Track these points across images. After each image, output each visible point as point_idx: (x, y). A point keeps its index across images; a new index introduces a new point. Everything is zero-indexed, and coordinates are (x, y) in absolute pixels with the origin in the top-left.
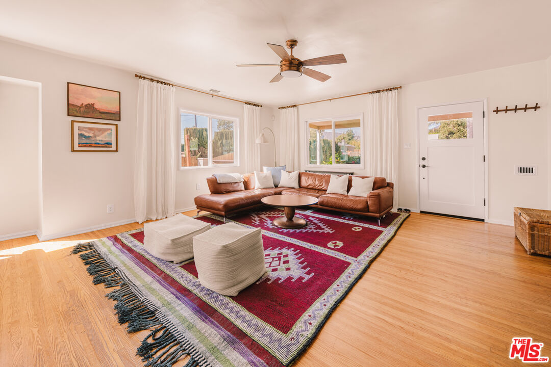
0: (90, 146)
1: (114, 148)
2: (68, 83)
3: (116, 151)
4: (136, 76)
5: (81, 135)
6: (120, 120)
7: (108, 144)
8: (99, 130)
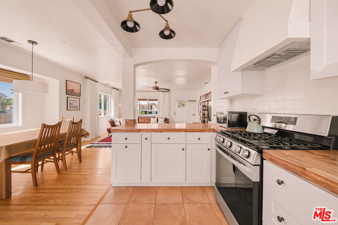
0: (72, 108)
1: (78, 109)
2: (67, 80)
3: (79, 110)
4: (86, 77)
5: (70, 103)
6: (80, 96)
7: (77, 107)
8: (75, 100)
